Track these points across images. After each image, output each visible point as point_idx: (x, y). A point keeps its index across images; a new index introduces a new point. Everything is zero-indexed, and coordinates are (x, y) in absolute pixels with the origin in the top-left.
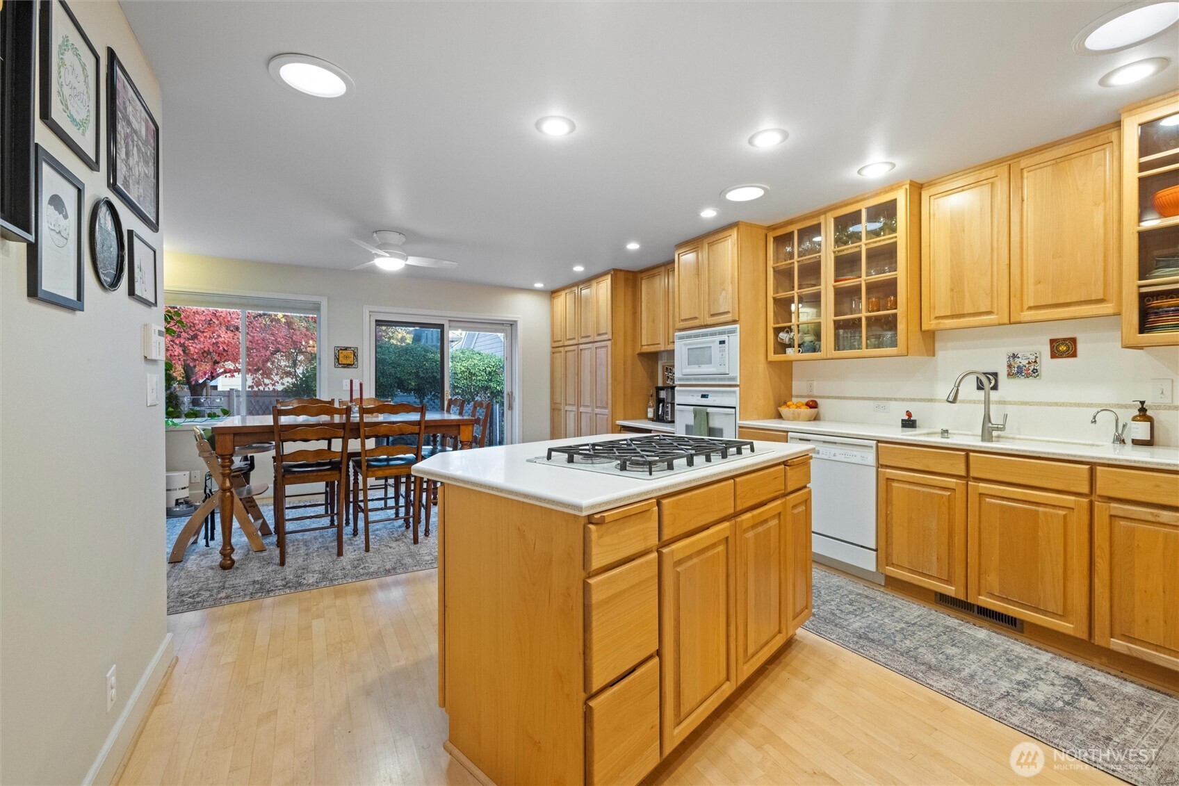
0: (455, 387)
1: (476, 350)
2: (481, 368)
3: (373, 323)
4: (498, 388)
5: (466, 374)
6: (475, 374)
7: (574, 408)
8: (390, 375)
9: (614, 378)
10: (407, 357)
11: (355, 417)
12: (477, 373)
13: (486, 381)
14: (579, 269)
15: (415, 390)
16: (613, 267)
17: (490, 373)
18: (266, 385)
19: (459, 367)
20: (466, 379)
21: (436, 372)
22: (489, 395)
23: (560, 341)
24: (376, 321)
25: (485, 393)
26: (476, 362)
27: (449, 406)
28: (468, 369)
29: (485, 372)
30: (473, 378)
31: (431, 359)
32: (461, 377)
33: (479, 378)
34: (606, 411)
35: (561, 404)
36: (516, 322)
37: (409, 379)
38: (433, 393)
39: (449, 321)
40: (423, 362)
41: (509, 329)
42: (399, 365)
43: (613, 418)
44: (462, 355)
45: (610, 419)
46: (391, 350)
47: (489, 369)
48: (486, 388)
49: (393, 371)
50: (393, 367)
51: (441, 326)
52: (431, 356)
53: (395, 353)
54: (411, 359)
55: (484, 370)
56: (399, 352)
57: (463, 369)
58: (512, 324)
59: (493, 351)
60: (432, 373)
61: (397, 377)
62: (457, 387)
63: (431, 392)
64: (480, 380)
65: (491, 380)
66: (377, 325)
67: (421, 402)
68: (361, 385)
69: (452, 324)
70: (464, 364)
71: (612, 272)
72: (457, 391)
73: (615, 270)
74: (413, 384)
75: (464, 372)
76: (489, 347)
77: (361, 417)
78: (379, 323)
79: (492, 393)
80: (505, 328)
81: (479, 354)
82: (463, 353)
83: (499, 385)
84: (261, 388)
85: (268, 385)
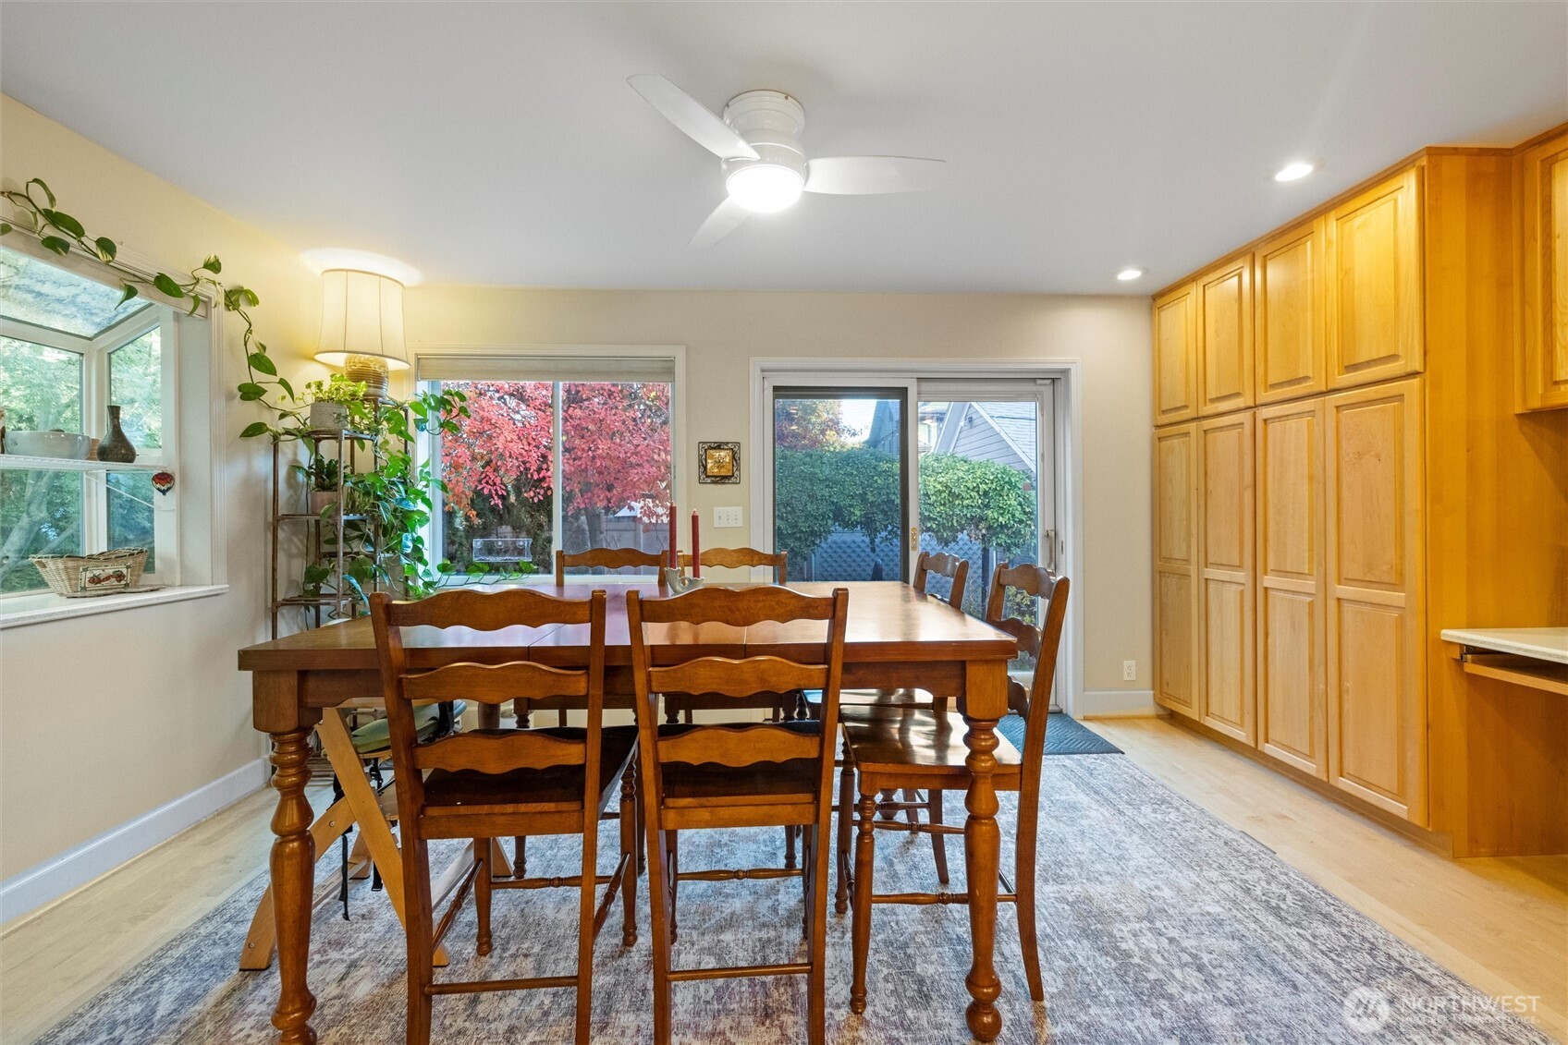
0: (924, 519)
1: (960, 456)
2: (969, 485)
3: (769, 393)
4: (1001, 519)
5: (943, 495)
6: (959, 494)
7: (1242, 576)
8: (822, 500)
9: (1433, 494)
10: (849, 469)
11: (617, 631)
12: (964, 494)
13: (979, 507)
14: (1295, 172)
15: (861, 523)
16: (1428, 145)
17: (986, 493)
18: (658, 516)
19: (932, 484)
20: (944, 505)
21: (894, 493)
22: (984, 531)
23: (1186, 407)
24: (776, 389)
25: (977, 527)
26: (961, 474)
27: (922, 571)
28: (946, 487)
29: (978, 492)
30: (957, 502)
31: (885, 471)
32: (936, 501)
33: (966, 502)
34: (1397, 597)
35: (1187, 561)
36: (1066, 372)
37: (851, 506)
38: (890, 528)
39: (919, 379)
40: (873, 477)
41: (1047, 391)
42: (836, 483)
43: (1431, 618)
44: (936, 465)
45: (1415, 625)
46: (825, 460)
47: (984, 486)
48: (976, 521)
49: (826, 492)
50: (828, 486)
51: (902, 393)
52: (884, 466)
53: (831, 464)
54: (855, 473)
55: (976, 489)
56: (836, 462)
57: (939, 487)
58: (1056, 379)
59: (988, 456)
60: (888, 494)
61: (833, 502)
62: (929, 519)
63: (886, 527)
64: (967, 506)
65: (987, 506)
66: (775, 397)
67: (872, 541)
68: (695, 519)
69: (926, 386)
70: (941, 479)
71: (1424, 162)
72: (929, 525)
73: (1433, 152)
74: (858, 513)
75: (940, 492)
76: (979, 451)
77: (636, 632)
78: (779, 391)
79: (989, 528)
80: (1039, 388)
81: (966, 462)
82: (937, 460)
83: (1002, 514)
84: (654, 521)
85: (662, 515)
